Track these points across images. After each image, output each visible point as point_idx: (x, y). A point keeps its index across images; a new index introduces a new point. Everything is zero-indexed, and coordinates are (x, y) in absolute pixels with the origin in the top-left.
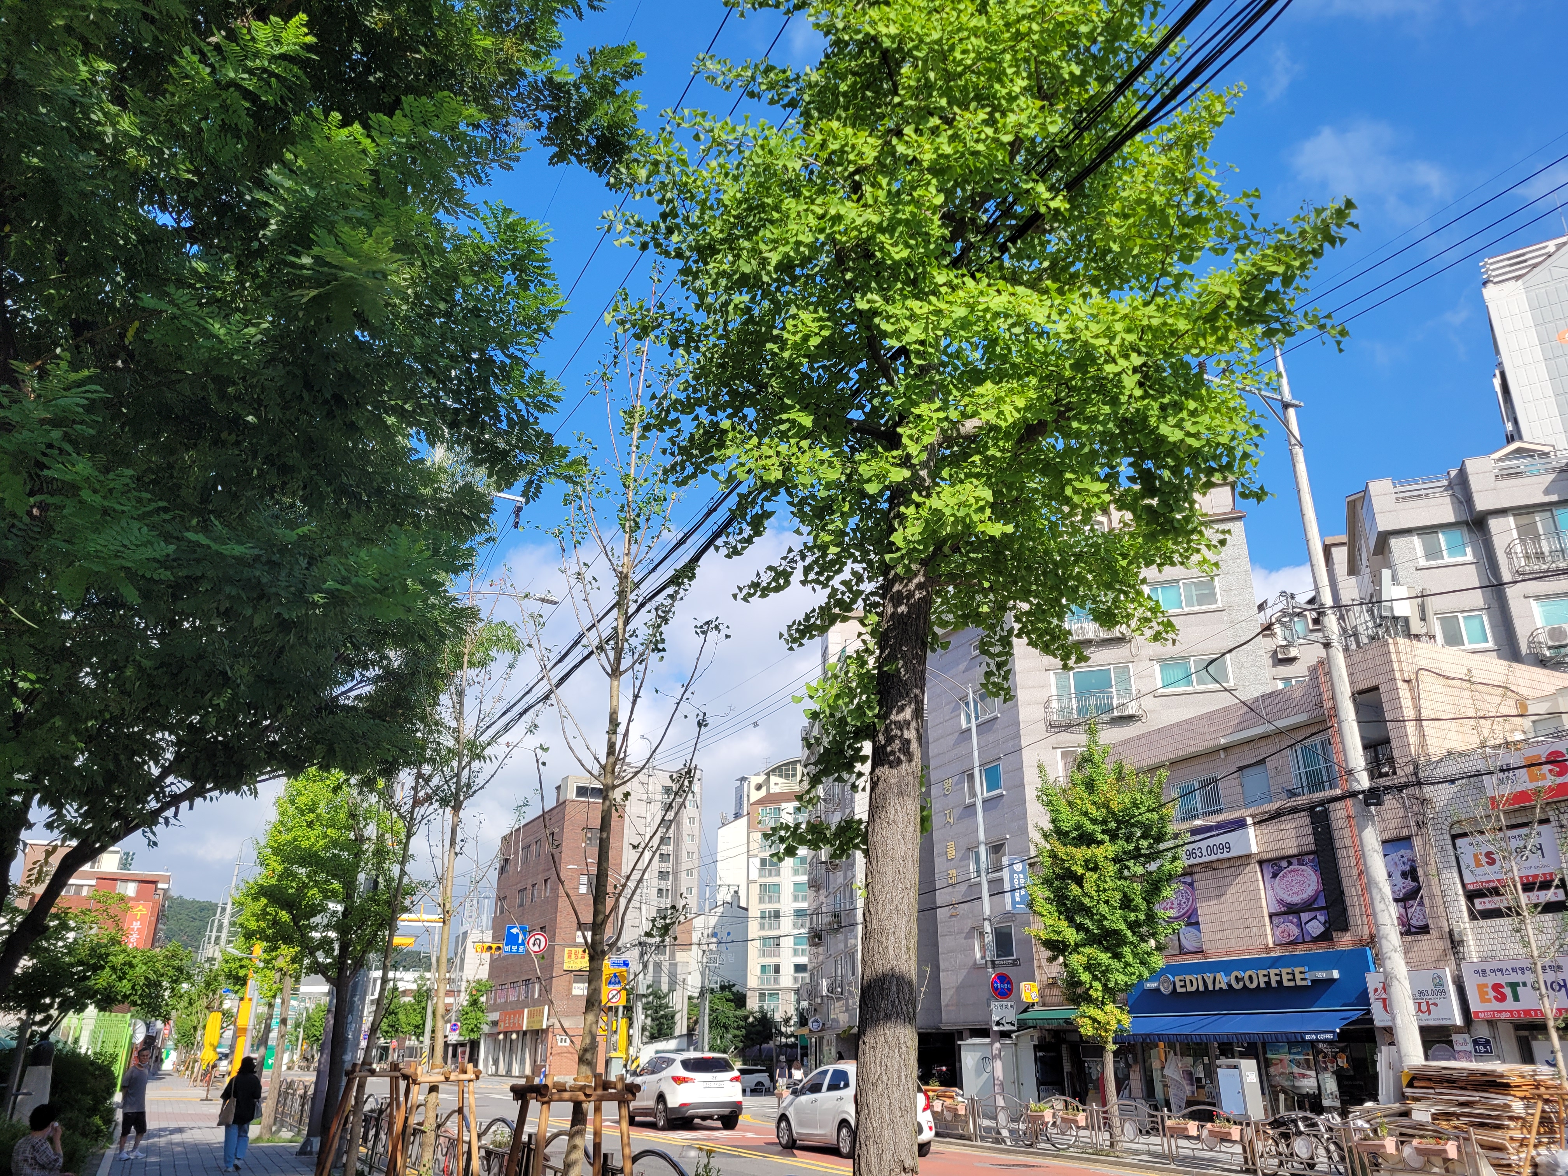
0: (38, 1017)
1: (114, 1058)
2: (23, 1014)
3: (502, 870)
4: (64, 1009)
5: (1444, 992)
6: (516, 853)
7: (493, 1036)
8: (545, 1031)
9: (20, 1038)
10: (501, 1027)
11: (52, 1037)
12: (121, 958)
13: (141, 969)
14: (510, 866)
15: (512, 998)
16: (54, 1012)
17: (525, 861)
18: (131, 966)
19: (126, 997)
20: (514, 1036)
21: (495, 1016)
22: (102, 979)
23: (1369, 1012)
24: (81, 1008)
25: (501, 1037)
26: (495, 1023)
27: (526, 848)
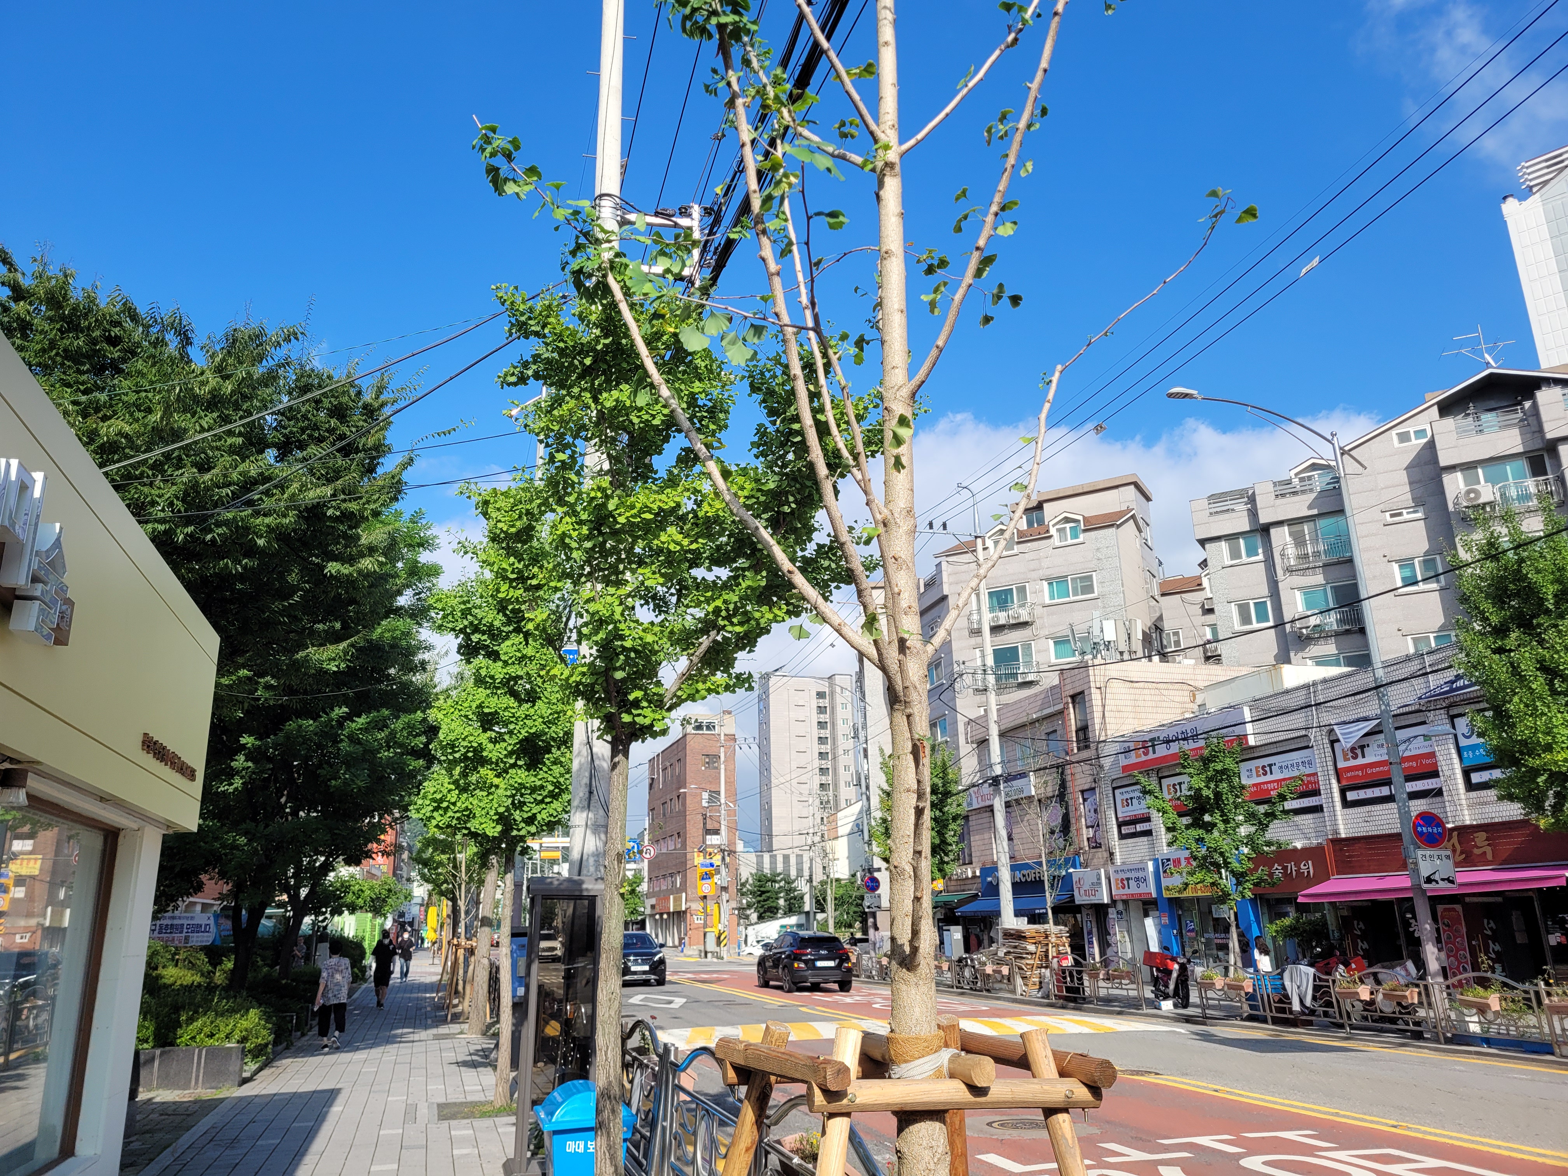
0: (321, 918)
1: (363, 938)
2: (313, 917)
3: (651, 785)
4: (333, 914)
5: (1100, 884)
6: (658, 774)
7: (652, 916)
8: (685, 912)
9: (313, 929)
10: (657, 910)
11: (329, 928)
12: (357, 887)
13: (367, 892)
14: (655, 783)
15: (664, 888)
16: (328, 915)
17: (664, 782)
18: (362, 891)
19: (361, 908)
20: (665, 916)
21: (653, 901)
22: (350, 898)
23: (1073, 896)
24: (340, 913)
25: (657, 917)
26: (653, 907)
27: (664, 769)
